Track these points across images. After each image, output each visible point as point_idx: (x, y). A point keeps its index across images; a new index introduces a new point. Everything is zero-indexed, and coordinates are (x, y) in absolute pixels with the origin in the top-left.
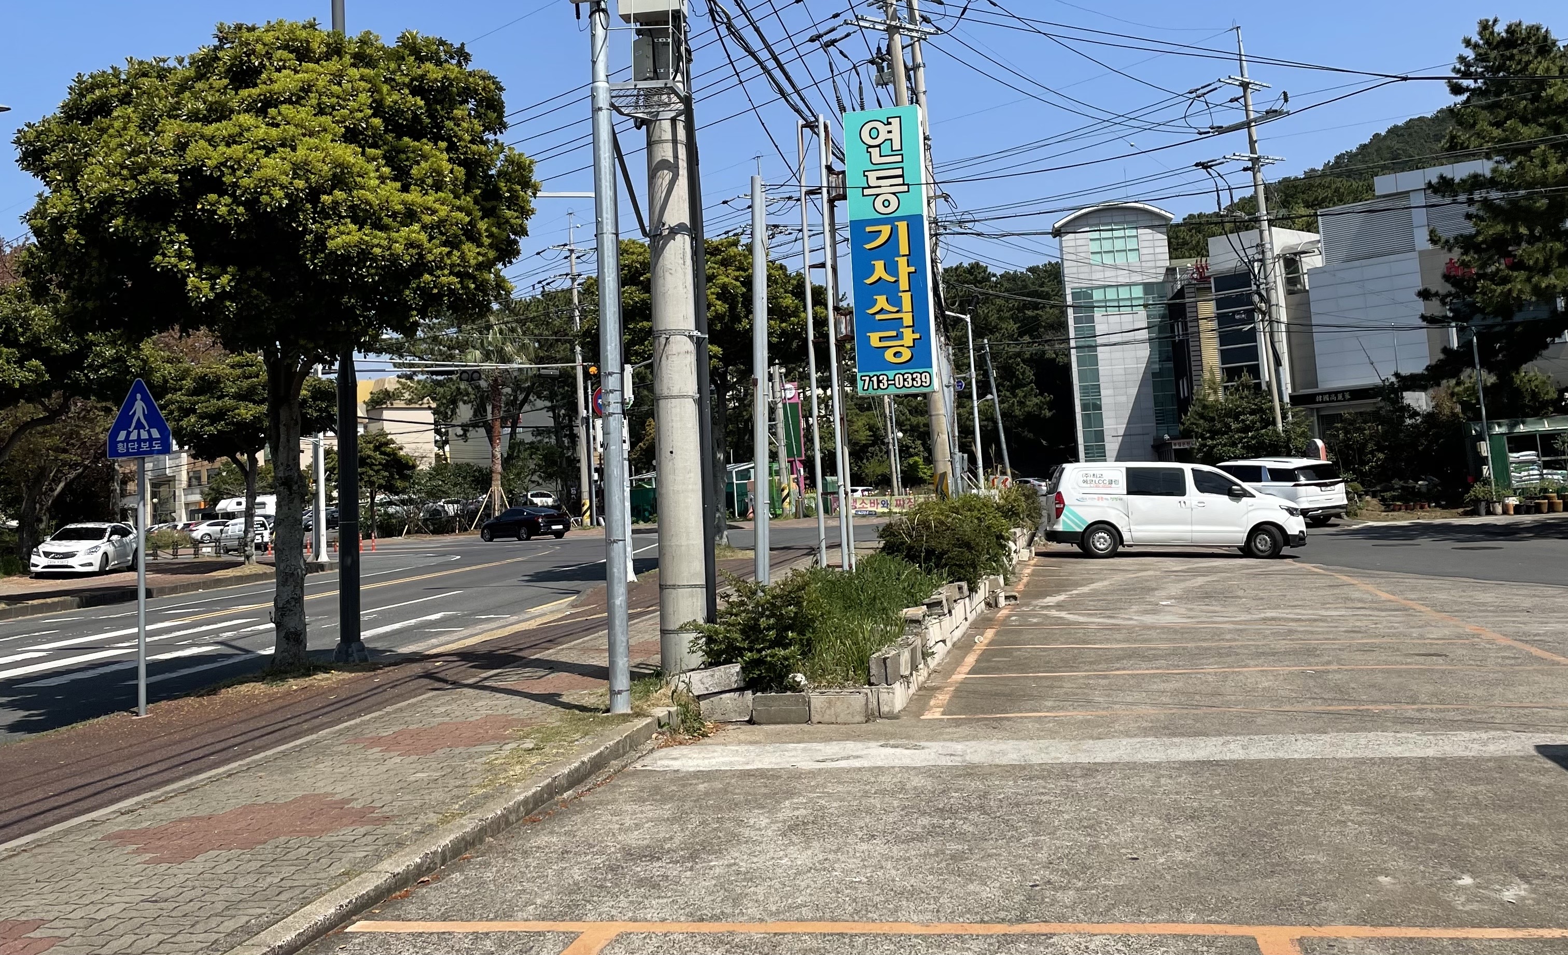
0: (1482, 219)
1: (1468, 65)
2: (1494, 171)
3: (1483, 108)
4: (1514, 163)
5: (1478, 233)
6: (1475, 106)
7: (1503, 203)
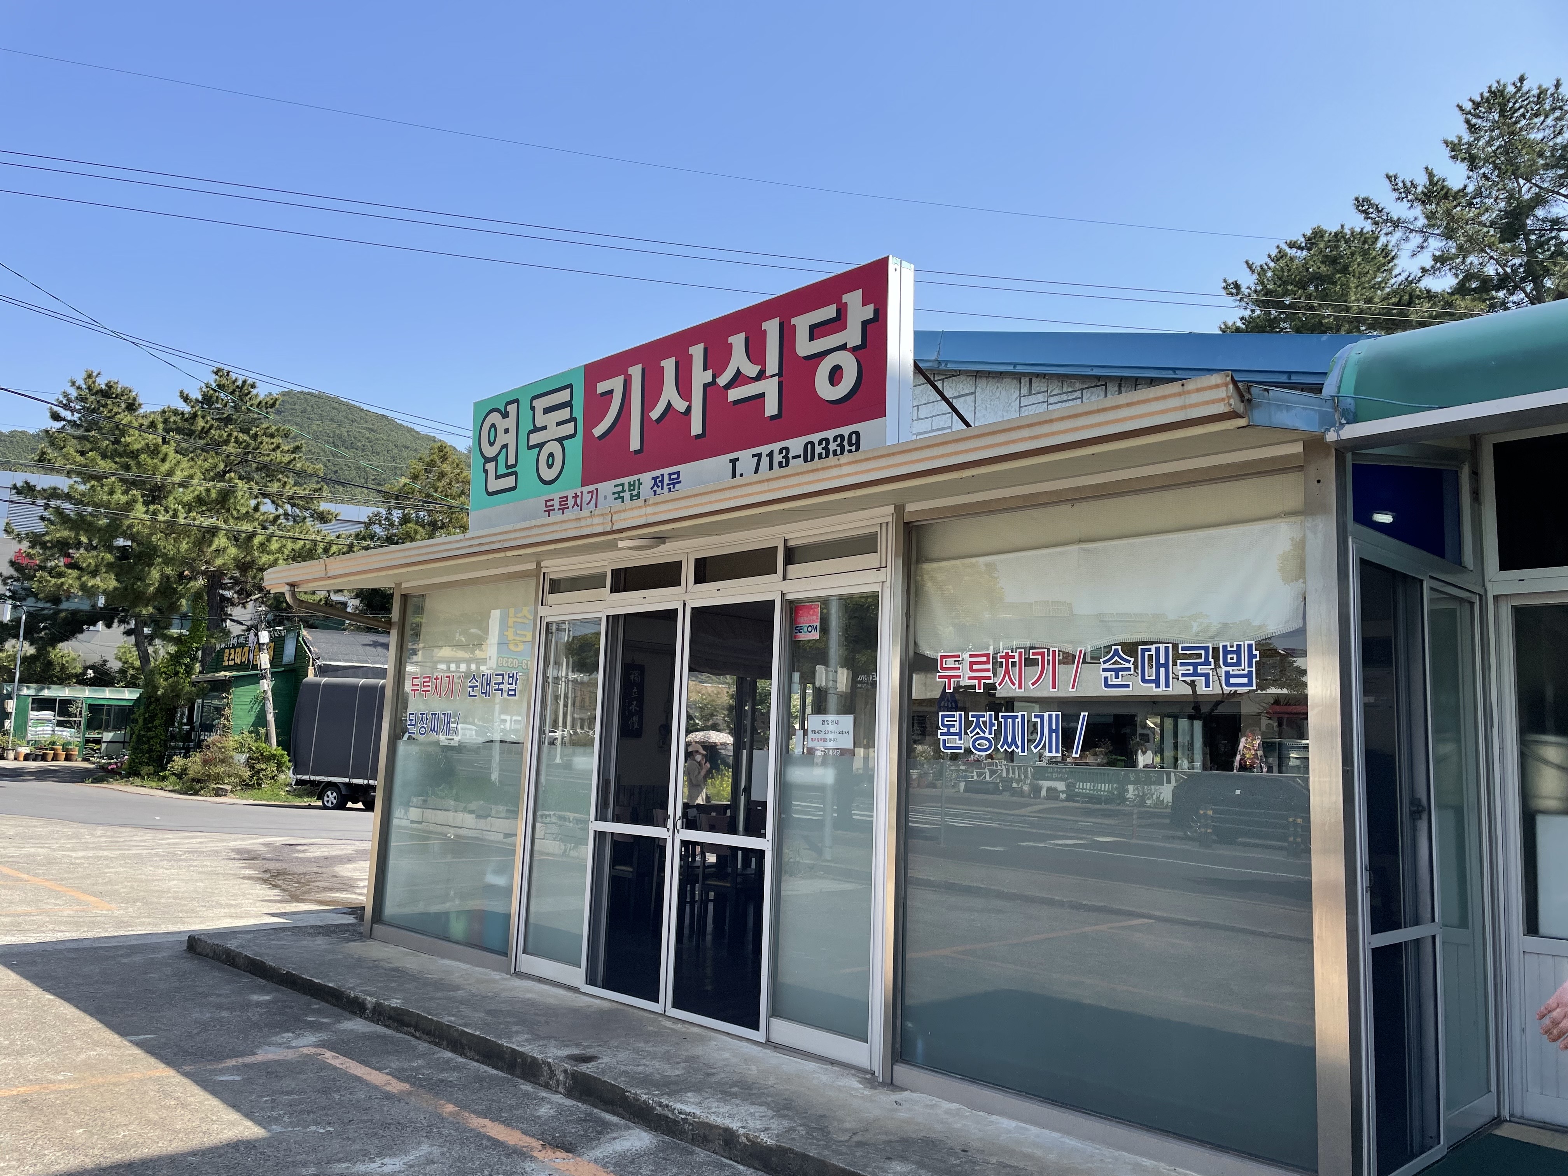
0: (52, 523)
1: (70, 401)
2: (71, 487)
3: (74, 437)
4: (88, 486)
5: (47, 533)
6: (68, 434)
7: (72, 514)
